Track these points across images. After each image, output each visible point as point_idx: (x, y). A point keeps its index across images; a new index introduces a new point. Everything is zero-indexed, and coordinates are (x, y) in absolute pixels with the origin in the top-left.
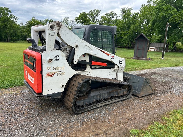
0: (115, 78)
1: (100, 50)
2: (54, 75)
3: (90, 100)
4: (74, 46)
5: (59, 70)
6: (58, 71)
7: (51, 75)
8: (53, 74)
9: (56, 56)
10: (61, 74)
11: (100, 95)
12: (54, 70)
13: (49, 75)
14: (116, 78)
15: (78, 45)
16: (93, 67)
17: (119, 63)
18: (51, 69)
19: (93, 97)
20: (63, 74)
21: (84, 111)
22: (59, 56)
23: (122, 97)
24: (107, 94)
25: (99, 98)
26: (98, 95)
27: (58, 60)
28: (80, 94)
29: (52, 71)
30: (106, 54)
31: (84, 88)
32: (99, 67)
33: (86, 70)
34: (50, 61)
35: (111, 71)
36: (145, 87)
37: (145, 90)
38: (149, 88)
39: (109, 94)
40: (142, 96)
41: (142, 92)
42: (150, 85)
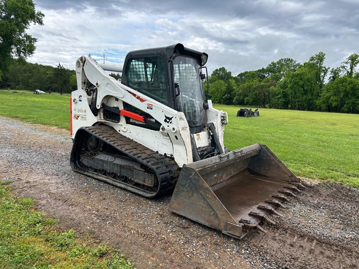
0: (172, 155)
1: (127, 90)
3: (95, 164)
5: (82, 114)
7: (77, 117)
10: (84, 119)
12: (78, 112)
13: (75, 118)
15: (98, 82)
17: (165, 121)
18: (76, 110)
19: (98, 161)
22: (81, 96)
23: (146, 191)
24: (117, 167)
25: (105, 167)
26: (104, 161)
27: (81, 101)
30: (138, 98)
33: (120, 123)
34: (74, 101)
36: (184, 191)
37: (186, 200)
38: (202, 203)
39: (121, 169)
40: (178, 213)
41: (175, 199)
42: (204, 196)
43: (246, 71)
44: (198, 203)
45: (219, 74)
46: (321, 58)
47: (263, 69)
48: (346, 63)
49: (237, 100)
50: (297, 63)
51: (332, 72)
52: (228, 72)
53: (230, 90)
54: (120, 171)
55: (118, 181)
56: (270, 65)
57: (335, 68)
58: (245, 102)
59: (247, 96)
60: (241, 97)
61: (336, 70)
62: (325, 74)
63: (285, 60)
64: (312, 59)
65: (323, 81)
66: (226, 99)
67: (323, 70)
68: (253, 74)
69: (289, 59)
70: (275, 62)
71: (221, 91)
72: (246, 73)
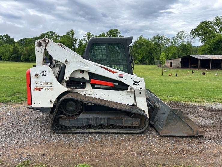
0: (133, 104)
1: (99, 66)
2: (42, 90)
3: (78, 123)
4: (63, 61)
5: (47, 86)
6: (45, 86)
7: (39, 89)
8: (40, 88)
9: (43, 72)
10: (49, 89)
11: (92, 119)
12: (41, 84)
13: (37, 89)
14: (135, 104)
15: (67, 60)
16: (96, 86)
17: (134, 84)
18: (38, 83)
19: (82, 120)
20: (52, 90)
21: (66, 132)
22: (46, 71)
23: (132, 130)
24: (104, 120)
25: (91, 122)
26: (90, 118)
27: (45, 75)
28: (68, 113)
29: (39, 86)
30: (110, 71)
31: (71, 107)
32: (106, 87)
33: (86, 89)
34: (36, 75)
35: (125, 93)
36: (171, 122)
37: (173, 126)
38: (183, 126)
39: (108, 120)
40: (167, 135)
41: (165, 128)
42: (185, 121)
43: (25, 38)
44: (180, 126)
45: (3, 39)
46: (72, 33)
47: (37, 37)
48: (86, 37)
49: (23, 58)
50: (57, 35)
51: (79, 41)
52: (11, 38)
53: (16, 51)
54: (108, 122)
55: (106, 129)
56: (41, 35)
57: (80, 39)
58: (30, 59)
59: (31, 55)
60: (26, 57)
61: (81, 40)
62: (76, 42)
63: (50, 33)
64: (68, 33)
65: (75, 46)
66: (15, 58)
67: (74, 40)
68: (31, 40)
69: (53, 32)
70: (44, 33)
71: (9, 52)
72: (25, 39)
